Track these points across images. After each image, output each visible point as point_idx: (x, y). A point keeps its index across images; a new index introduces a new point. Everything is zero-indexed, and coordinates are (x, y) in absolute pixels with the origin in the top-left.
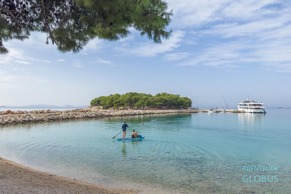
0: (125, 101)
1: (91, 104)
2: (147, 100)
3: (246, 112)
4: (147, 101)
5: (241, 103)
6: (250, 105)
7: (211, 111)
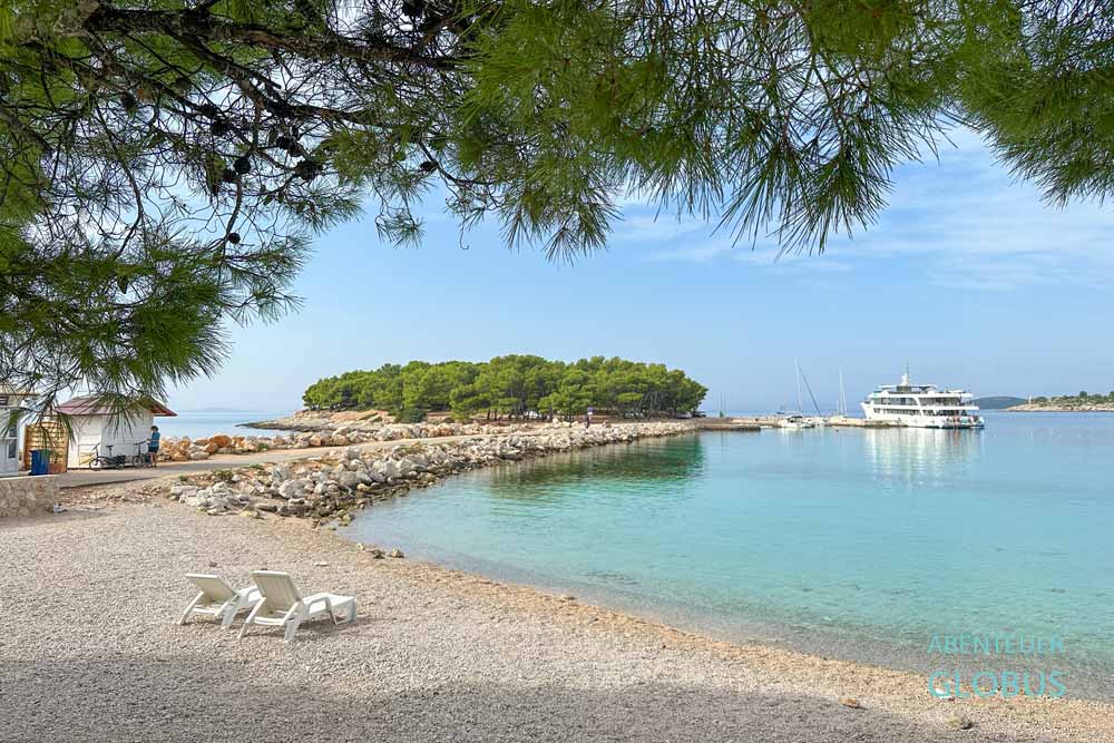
0: (501, 391)
1: (308, 400)
2: (589, 386)
3: (906, 426)
4: (589, 390)
5: (885, 394)
6: (925, 401)
7: (794, 425)
